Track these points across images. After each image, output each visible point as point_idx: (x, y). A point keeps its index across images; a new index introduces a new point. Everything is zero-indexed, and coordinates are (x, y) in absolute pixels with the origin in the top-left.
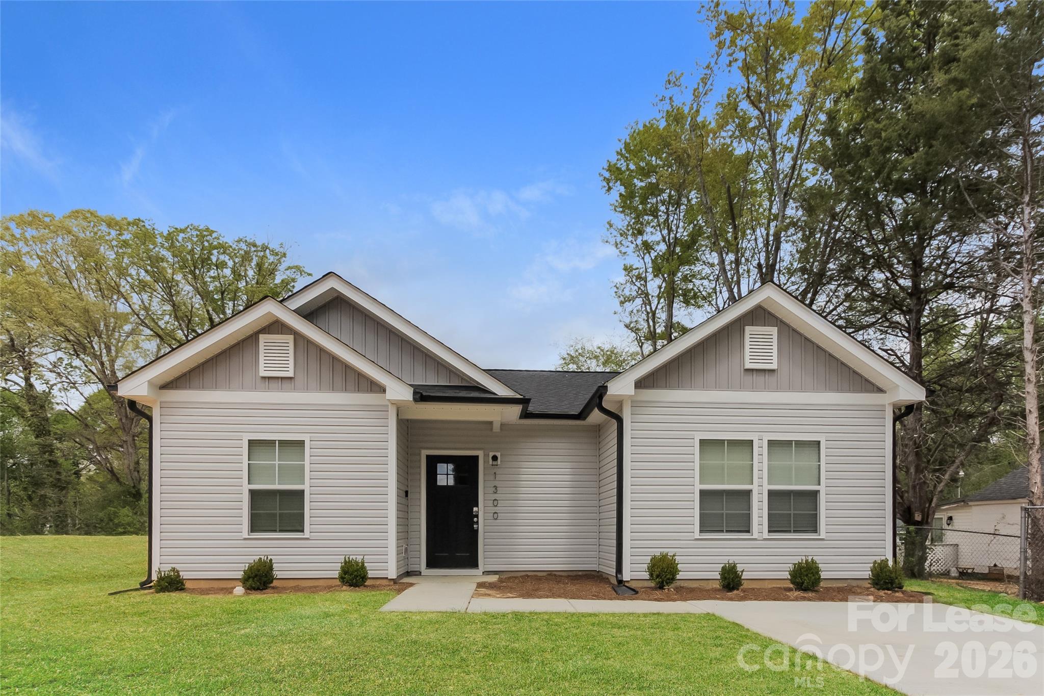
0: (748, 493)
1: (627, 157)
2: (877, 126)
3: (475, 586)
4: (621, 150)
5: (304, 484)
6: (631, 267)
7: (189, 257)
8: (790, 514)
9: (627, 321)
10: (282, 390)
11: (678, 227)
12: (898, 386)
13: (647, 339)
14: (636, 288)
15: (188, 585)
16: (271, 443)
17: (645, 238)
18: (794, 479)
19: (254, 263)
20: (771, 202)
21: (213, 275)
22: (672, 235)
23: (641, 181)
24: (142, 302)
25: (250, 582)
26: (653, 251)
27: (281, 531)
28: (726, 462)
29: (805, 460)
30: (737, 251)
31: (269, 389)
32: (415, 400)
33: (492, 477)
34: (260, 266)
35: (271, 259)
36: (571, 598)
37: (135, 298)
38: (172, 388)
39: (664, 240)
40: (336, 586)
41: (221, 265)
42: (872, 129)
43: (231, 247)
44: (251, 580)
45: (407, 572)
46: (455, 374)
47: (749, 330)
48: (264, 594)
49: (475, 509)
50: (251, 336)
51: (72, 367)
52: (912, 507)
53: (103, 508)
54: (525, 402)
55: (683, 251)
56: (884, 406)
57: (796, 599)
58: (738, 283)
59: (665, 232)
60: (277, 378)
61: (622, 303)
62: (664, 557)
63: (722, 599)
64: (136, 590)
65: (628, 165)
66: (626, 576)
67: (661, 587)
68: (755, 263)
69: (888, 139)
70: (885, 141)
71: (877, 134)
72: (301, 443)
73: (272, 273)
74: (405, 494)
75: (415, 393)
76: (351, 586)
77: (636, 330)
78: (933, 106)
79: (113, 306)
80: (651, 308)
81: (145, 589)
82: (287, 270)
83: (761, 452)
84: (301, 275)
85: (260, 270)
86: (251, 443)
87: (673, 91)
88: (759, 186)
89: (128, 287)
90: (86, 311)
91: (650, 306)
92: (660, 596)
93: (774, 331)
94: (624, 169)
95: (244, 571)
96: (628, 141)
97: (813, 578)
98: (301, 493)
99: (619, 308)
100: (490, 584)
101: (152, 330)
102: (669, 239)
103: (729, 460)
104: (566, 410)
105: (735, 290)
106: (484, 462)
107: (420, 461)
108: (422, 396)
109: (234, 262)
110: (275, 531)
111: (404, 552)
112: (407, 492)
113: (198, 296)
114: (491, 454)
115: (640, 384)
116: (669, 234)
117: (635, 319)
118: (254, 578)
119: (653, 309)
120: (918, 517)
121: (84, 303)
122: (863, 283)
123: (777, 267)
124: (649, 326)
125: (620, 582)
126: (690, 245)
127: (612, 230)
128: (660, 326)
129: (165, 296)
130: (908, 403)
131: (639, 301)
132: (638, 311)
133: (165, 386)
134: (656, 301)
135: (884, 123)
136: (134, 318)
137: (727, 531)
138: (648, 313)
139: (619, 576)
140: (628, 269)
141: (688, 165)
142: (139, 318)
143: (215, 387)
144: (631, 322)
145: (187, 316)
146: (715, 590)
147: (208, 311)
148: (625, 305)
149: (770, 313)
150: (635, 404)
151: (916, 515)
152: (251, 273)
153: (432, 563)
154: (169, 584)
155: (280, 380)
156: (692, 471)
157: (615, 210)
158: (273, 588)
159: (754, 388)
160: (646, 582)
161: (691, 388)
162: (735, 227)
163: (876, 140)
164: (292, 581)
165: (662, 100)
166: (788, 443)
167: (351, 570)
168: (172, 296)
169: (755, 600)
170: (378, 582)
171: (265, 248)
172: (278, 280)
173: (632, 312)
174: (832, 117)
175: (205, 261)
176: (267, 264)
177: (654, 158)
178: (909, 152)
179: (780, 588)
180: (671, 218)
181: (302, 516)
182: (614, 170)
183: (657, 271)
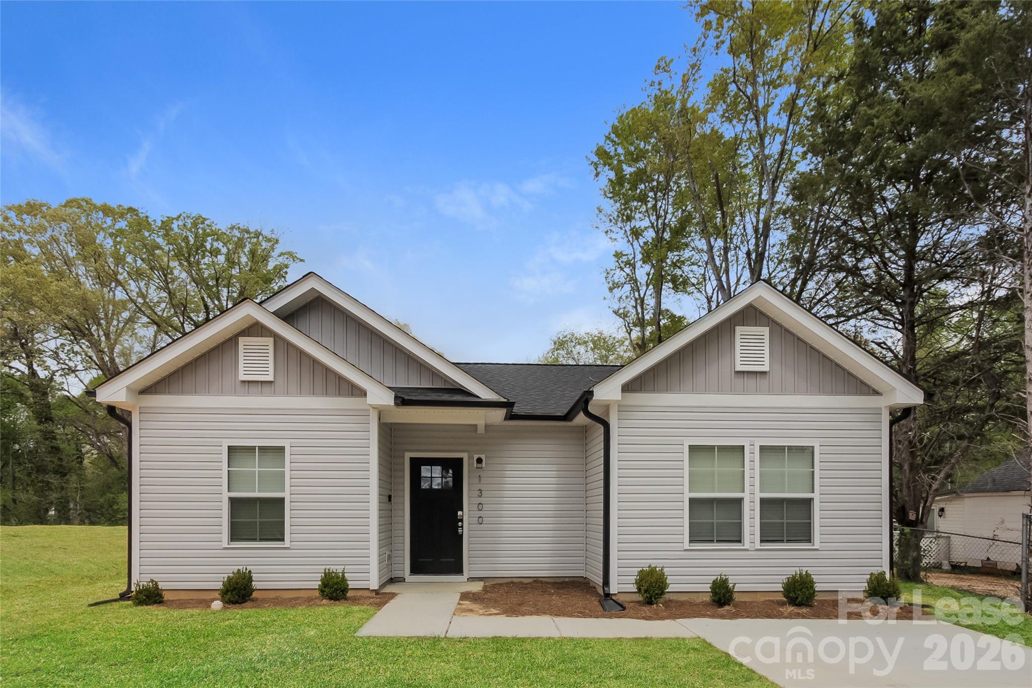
0: (739, 502)
1: (615, 142)
2: (869, 112)
3: (458, 596)
4: (610, 134)
5: (284, 491)
6: (621, 253)
7: (183, 244)
8: (783, 523)
9: (616, 308)
10: (262, 394)
11: (666, 213)
12: (894, 389)
13: (635, 325)
14: (625, 274)
15: (167, 596)
16: (251, 449)
17: (633, 223)
18: (787, 486)
19: (247, 250)
20: (761, 187)
21: (207, 262)
22: (660, 221)
23: (630, 166)
24: (140, 288)
25: (229, 595)
26: (641, 237)
27: (261, 540)
28: (716, 469)
29: (800, 468)
30: (726, 237)
31: (248, 394)
32: (396, 404)
33: (477, 480)
34: (253, 253)
35: (265, 245)
36: (556, 615)
37: (132, 285)
38: (151, 393)
39: (653, 227)
40: (316, 598)
41: (215, 252)
42: (865, 115)
43: (225, 234)
44: (229, 593)
45: (391, 579)
46: (438, 376)
47: (739, 330)
48: (243, 608)
49: (460, 513)
50: (230, 339)
51: (73, 353)
52: (907, 506)
53: (103, 494)
54: (509, 405)
55: (672, 237)
56: (881, 409)
57: (790, 616)
58: (727, 271)
59: (653, 218)
60: (257, 382)
61: (611, 289)
62: (652, 571)
63: (713, 616)
64: (115, 600)
65: (616, 150)
66: (613, 589)
67: (649, 602)
68: (744, 249)
69: (882, 127)
70: (877, 128)
71: (869, 121)
72: (281, 449)
73: (265, 259)
74: (388, 498)
75: (396, 398)
76: (331, 599)
77: (624, 316)
78: (931, 92)
79: (111, 293)
80: (639, 295)
81: (124, 600)
82: (279, 256)
83: (752, 457)
84: (294, 260)
85: (253, 256)
86: (231, 449)
87: (663, 76)
88: (747, 171)
89: (125, 274)
90: (84, 299)
91: (639, 292)
92: (648, 614)
93: (765, 331)
94: (612, 154)
95: (224, 582)
96: (616, 123)
97: (807, 592)
98: (281, 501)
99: (608, 294)
100: (474, 594)
101: (148, 317)
102: (657, 225)
103: (719, 467)
104: (552, 411)
105: (724, 279)
106: (469, 464)
107: (403, 464)
108: (403, 399)
109: (228, 249)
110: (255, 540)
111: (388, 558)
112: (390, 497)
113: (193, 284)
114: (476, 457)
115: (627, 388)
116: (657, 220)
117: (624, 305)
118: (232, 592)
119: (642, 296)
120: (912, 516)
121: (82, 292)
122: (854, 271)
123: (766, 254)
124: (637, 314)
125: (607, 595)
126: (680, 231)
127: (601, 216)
128: (648, 313)
129: (161, 284)
130: (904, 406)
131: (627, 288)
132: (627, 297)
133: (146, 391)
134: (645, 288)
135: (876, 109)
136: (131, 305)
137: (718, 541)
138: (636, 300)
139: (606, 589)
140: (618, 255)
141: (676, 152)
142: (137, 306)
143: (195, 392)
144: (619, 309)
145: (182, 304)
146: (706, 604)
147: (203, 298)
148: (614, 291)
149: (761, 313)
150: (622, 408)
151: (910, 514)
152: (244, 259)
153: (416, 569)
154: (148, 597)
155: (260, 384)
156: (681, 479)
157: (605, 195)
158: (253, 600)
159: (745, 391)
160: (633, 594)
161: (680, 391)
162: (723, 214)
163: (869, 127)
164: (272, 592)
165: (651, 85)
166: (781, 449)
167: (331, 583)
168: (168, 284)
169: (747, 617)
170: (360, 593)
171: (258, 235)
172: (271, 266)
173: (621, 298)
174: (821, 103)
175: (200, 247)
176: (260, 250)
177: (642, 143)
178: (902, 140)
179: (772, 601)
180: (659, 204)
181: (282, 523)
182: (602, 153)
183: (646, 259)
